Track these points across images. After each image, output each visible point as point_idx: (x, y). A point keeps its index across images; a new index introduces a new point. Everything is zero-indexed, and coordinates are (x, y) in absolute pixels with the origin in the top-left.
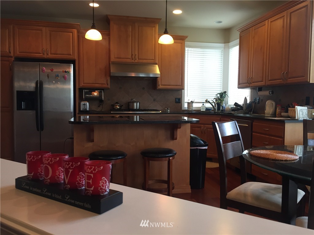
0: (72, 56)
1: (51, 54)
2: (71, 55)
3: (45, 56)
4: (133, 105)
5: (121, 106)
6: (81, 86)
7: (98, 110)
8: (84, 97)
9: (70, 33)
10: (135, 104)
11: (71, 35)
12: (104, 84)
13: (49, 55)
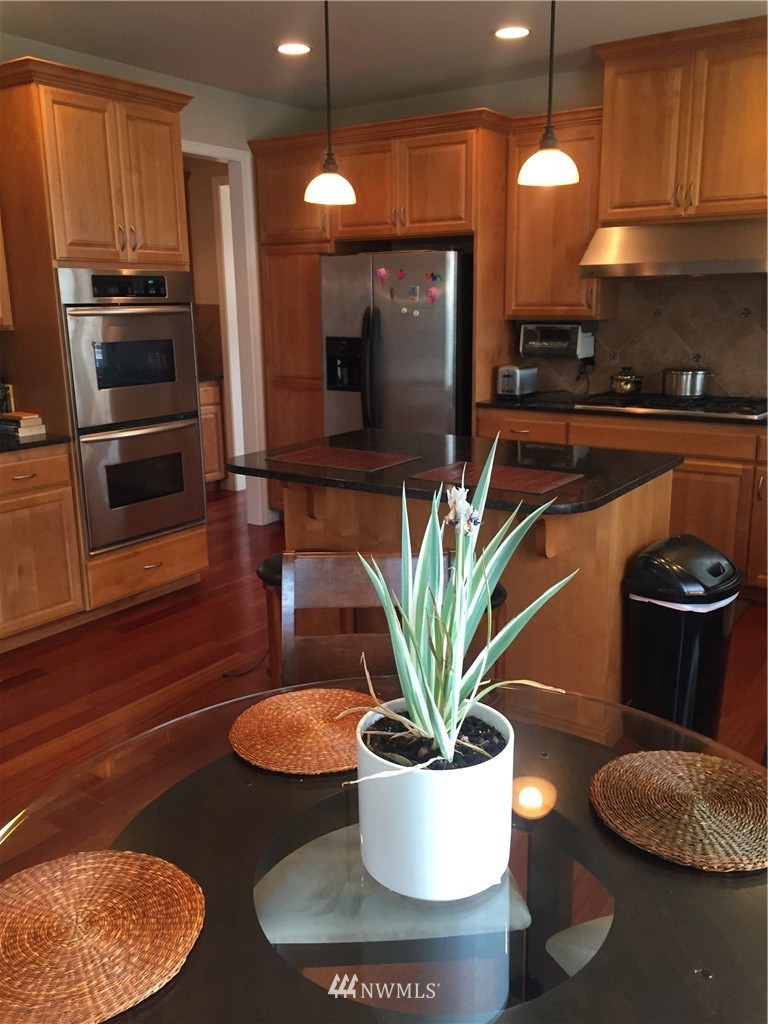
0: (463, 222)
1: (412, 222)
2: (461, 219)
3: (399, 231)
4: (679, 381)
5: (637, 384)
6: (509, 312)
7: (576, 392)
8: (521, 350)
9: (458, 146)
10: (687, 378)
11: (464, 150)
12: (576, 305)
13: (408, 225)
